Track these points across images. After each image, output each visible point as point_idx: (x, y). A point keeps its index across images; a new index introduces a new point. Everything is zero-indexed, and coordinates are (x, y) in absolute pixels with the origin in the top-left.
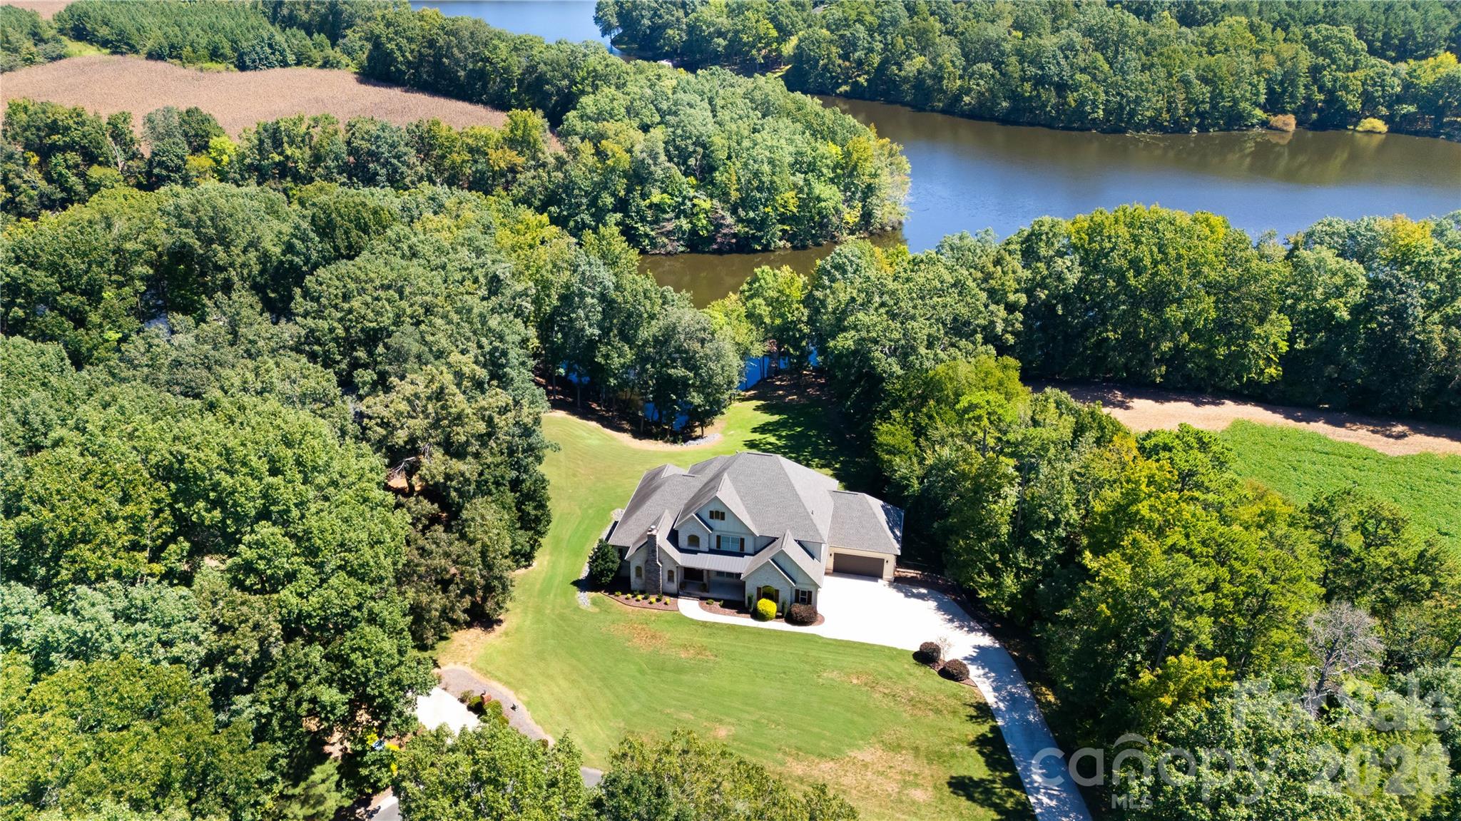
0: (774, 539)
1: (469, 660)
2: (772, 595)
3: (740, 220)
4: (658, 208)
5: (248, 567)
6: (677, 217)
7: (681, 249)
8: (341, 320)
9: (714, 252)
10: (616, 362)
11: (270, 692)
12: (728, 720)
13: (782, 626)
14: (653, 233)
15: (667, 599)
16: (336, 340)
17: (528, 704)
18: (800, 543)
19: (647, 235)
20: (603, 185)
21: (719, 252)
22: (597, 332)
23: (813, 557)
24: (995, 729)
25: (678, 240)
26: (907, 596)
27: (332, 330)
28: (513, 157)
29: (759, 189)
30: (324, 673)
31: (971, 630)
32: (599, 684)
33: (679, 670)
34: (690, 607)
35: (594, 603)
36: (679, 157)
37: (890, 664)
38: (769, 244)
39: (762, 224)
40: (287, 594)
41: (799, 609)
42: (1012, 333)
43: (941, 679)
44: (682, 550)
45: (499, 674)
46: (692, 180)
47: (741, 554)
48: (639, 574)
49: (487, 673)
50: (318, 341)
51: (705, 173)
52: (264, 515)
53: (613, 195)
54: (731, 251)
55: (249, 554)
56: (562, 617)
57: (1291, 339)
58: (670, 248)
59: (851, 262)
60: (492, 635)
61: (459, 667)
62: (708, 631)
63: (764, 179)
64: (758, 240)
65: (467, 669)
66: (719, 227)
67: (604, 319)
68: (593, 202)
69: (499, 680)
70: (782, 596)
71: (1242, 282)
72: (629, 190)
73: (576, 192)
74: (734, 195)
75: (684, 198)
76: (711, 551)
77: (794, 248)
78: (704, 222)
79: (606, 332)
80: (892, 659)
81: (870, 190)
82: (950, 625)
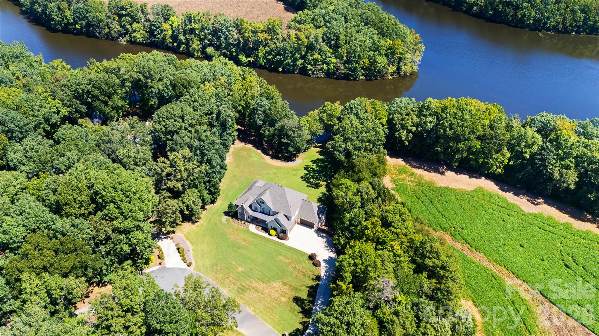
0: (278, 213)
1: (184, 233)
2: (275, 229)
3: (346, 68)
4: (316, 60)
5: (107, 215)
6: (323, 64)
7: (323, 76)
8: (164, 126)
9: (335, 78)
10: (267, 133)
11: (109, 245)
12: (243, 266)
13: (276, 239)
14: (313, 69)
15: (247, 223)
16: (162, 132)
17: (193, 250)
18: (285, 216)
19: (311, 70)
20: (298, 50)
21: (337, 79)
22: (261, 122)
23: (289, 220)
24: (317, 285)
25: (322, 72)
26: (318, 236)
27: (161, 129)
28: (266, 35)
29: (354, 57)
30: (125, 241)
31: (332, 251)
32: (215, 247)
33: (239, 248)
34: (252, 228)
35: (227, 220)
36: (327, 40)
37: (300, 257)
38: (356, 77)
39: (354, 70)
40: (115, 223)
41: (281, 235)
42: (408, 141)
43: (312, 265)
44: (253, 210)
45: (190, 239)
46: (331, 50)
47: (269, 215)
48: (240, 215)
49: (187, 238)
50: (157, 131)
51: (336, 48)
52: (111, 202)
53: (300, 54)
54: (342, 78)
55: (107, 212)
56: (216, 224)
57: (509, 160)
58: (319, 76)
59: (355, 107)
60: (194, 226)
61: (181, 235)
62: (254, 236)
63: (356, 54)
64: (352, 76)
65: (182, 236)
66: (338, 70)
67: (264, 119)
68: (292, 56)
69: (189, 240)
70: (277, 230)
71: (492, 138)
72: (307, 52)
73: (287, 52)
74: (345, 58)
75: (326, 57)
76: (261, 212)
77: (367, 80)
78: (332, 67)
79: (264, 123)
80: (302, 256)
81: (400, 60)
82: (326, 248)
